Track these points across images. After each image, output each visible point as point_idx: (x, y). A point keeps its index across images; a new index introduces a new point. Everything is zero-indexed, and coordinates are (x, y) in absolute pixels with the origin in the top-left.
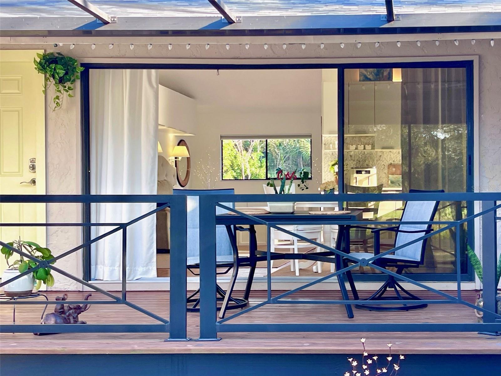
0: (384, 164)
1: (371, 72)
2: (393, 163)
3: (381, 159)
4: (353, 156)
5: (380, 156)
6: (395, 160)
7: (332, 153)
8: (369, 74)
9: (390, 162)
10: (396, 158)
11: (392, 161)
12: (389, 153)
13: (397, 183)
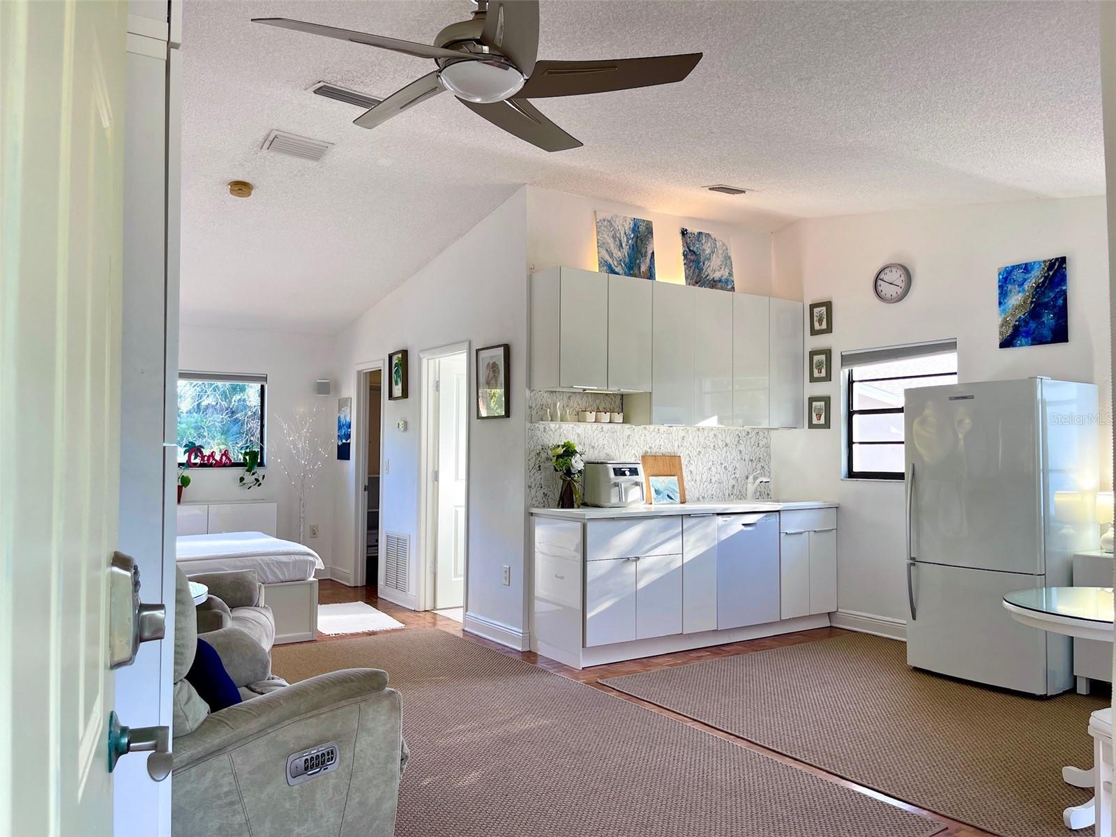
0: (634, 454)
1: (621, 260)
2: (649, 450)
3: (631, 443)
6: (654, 448)
8: (615, 263)
10: (655, 441)
11: (648, 447)
13: (666, 493)
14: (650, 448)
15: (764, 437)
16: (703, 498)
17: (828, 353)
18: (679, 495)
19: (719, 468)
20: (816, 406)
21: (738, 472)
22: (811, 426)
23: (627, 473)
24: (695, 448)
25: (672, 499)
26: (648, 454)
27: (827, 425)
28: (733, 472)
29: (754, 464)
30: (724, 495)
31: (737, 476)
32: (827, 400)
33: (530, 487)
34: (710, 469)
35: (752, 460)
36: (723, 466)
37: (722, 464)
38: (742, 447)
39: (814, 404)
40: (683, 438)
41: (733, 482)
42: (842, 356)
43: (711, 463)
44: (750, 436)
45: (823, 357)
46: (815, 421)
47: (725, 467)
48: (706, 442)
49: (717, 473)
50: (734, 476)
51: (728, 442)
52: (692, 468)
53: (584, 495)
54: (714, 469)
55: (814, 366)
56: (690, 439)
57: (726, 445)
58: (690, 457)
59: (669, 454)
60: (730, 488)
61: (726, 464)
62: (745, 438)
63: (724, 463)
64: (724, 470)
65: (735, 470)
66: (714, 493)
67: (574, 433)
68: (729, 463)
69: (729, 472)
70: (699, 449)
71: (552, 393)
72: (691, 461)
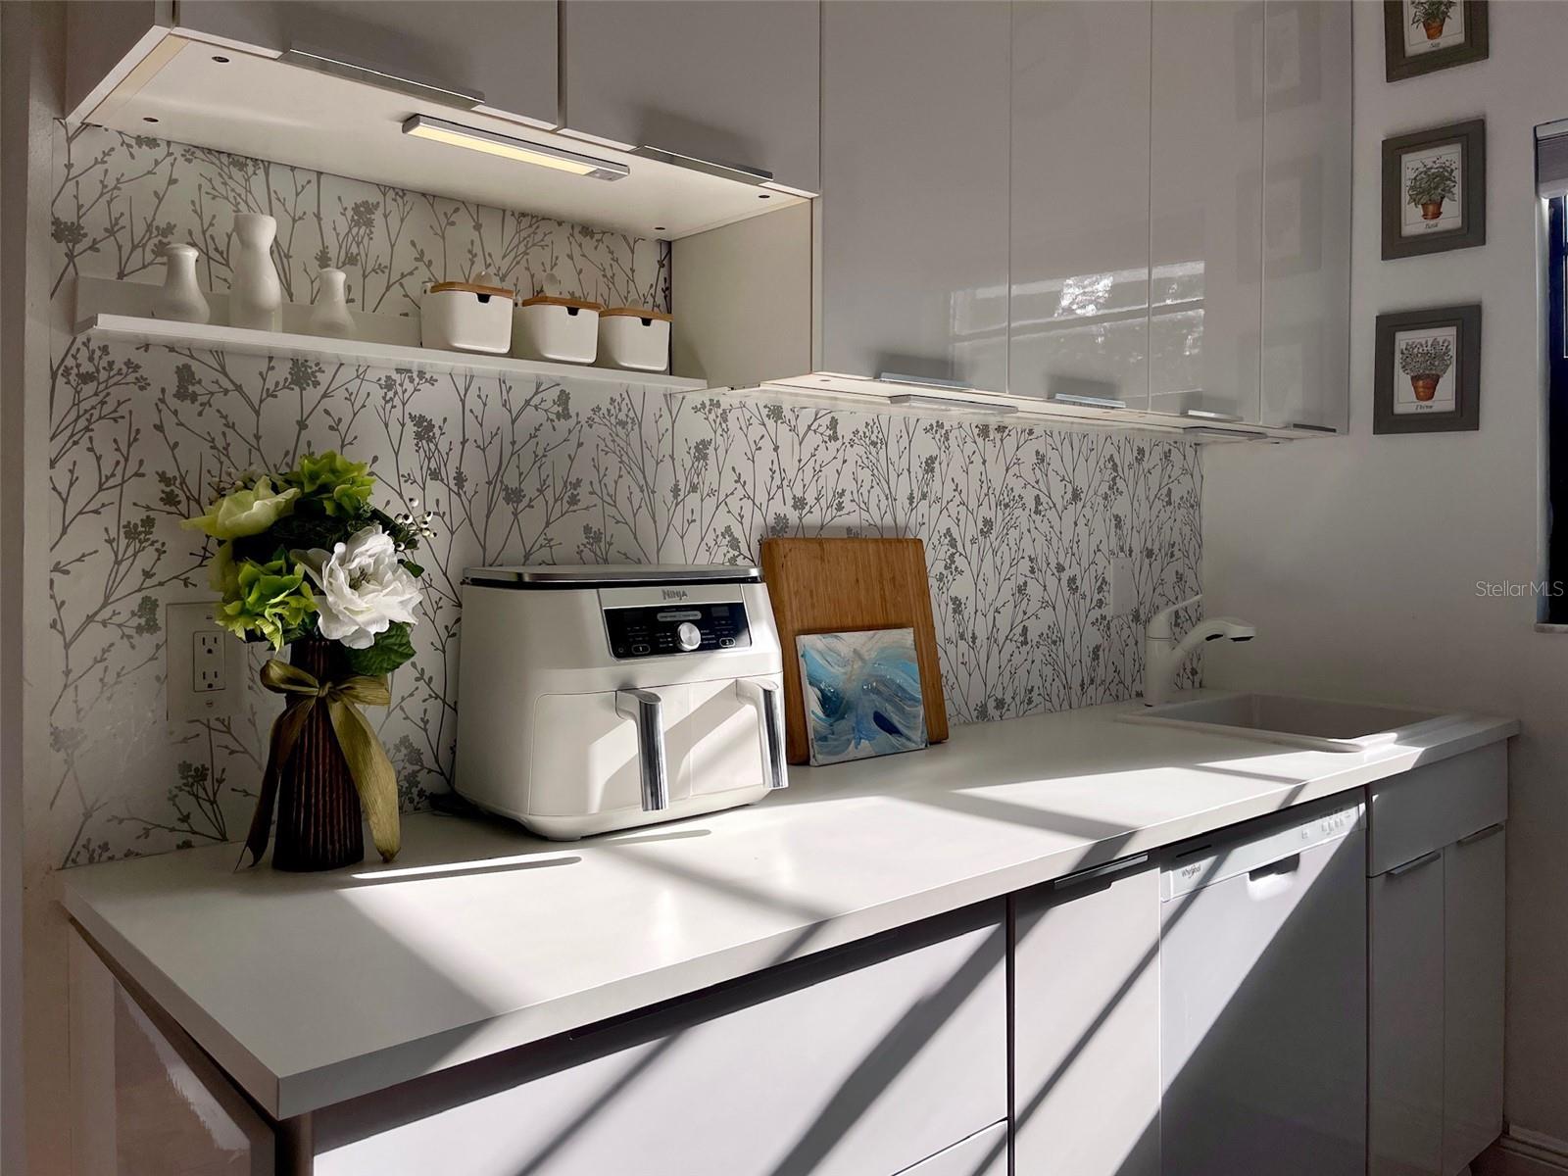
0: (728, 528)
2: (793, 516)
3: (710, 476)
4: (453, 433)
5: (701, 450)
6: (810, 499)
7: (185, 375)
9: (777, 506)
10: (816, 472)
11: (790, 501)
12: (770, 423)
13: (867, 706)
14: (799, 503)
15: (1185, 472)
17: (1471, 136)
19: (1051, 582)
20: (1410, 347)
21: (1110, 598)
22: (1386, 420)
23: (690, 635)
24: (973, 504)
25: (891, 729)
27: (1466, 415)
28: (1097, 597)
29: (1156, 566)
30: (1067, 687)
31: (1108, 611)
32: (1466, 320)
34: (1021, 589)
35: (1150, 554)
36: (1065, 576)
37: (1060, 568)
38: (1121, 506)
39: (1403, 339)
40: (930, 464)
41: (1093, 637)
42: (1537, 140)
43: (1025, 565)
44: (1146, 465)
45: (1450, 155)
46: (1406, 399)
47: (1072, 580)
48: (1012, 481)
49: (1045, 604)
50: (1096, 613)
51: (1081, 482)
52: (961, 587)
53: (453, 749)
54: (1034, 589)
55: (1405, 197)
56: (955, 471)
57: (1076, 496)
58: (953, 543)
60: (1086, 660)
61: (1075, 571)
62: (1132, 471)
63: (1067, 566)
64: (1067, 593)
65: (1100, 590)
66: (1035, 681)
67: (397, 413)
68: (1085, 563)
69: (1084, 597)
70: (985, 512)
71: (242, 166)
72: (959, 561)
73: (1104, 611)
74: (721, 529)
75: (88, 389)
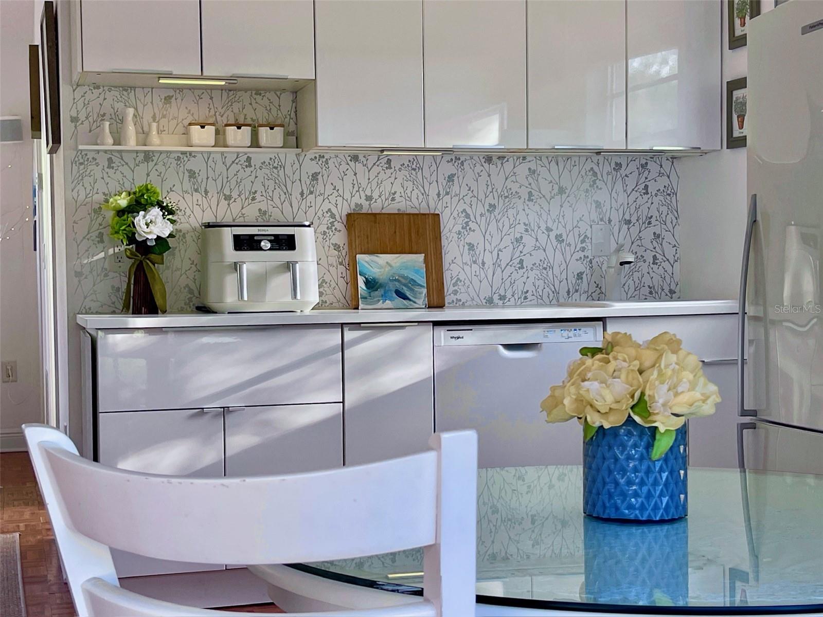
0: (329, 210)
2: (365, 204)
3: (320, 188)
4: (203, 175)
6: (375, 195)
7: (110, 161)
9: (356, 199)
10: (379, 184)
11: (363, 197)
12: (352, 164)
13: (392, 286)
14: (369, 198)
15: (661, 175)
16: (502, 298)
18: (425, 291)
19: (543, 238)
20: (737, 99)
21: (591, 246)
22: (731, 141)
23: (265, 244)
24: (481, 196)
26: (364, 211)
28: (579, 246)
29: (634, 230)
30: (555, 293)
31: (588, 253)
33: (78, 274)
34: (519, 240)
35: (628, 222)
36: (553, 235)
37: (549, 230)
38: (601, 196)
39: (735, 95)
40: (451, 178)
41: (577, 267)
43: (521, 228)
46: (736, 129)
47: (559, 236)
48: (509, 184)
49: (536, 248)
50: (581, 254)
51: (566, 184)
52: (475, 238)
54: (529, 241)
56: (469, 180)
57: (562, 191)
58: (467, 216)
59: (416, 211)
60: (572, 279)
61: (561, 230)
62: (610, 177)
63: (554, 228)
64: (555, 243)
65: (583, 241)
66: (531, 289)
67: (182, 169)
68: (569, 227)
69: (569, 245)
70: (490, 200)
71: (126, 90)
72: (472, 225)
73: (586, 253)
74: (326, 210)
75: (82, 167)
